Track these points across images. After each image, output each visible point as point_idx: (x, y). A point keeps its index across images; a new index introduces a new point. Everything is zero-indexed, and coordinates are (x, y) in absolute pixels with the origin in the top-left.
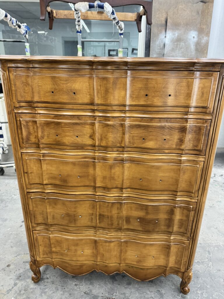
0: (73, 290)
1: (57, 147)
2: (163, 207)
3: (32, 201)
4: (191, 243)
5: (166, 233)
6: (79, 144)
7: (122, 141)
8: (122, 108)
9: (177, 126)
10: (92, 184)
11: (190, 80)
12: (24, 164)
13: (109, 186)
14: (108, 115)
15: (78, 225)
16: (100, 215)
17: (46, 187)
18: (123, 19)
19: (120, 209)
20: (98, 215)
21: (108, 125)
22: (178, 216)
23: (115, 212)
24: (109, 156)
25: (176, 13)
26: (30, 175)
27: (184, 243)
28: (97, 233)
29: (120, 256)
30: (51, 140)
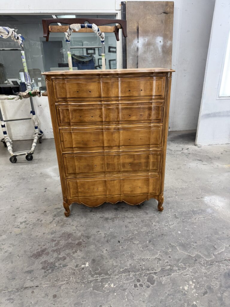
0: (92, 217)
1: (80, 124)
2: (143, 155)
3: (66, 159)
4: (160, 176)
5: (145, 171)
6: (94, 121)
7: (118, 118)
8: (117, 99)
9: (147, 107)
10: (102, 145)
11: (151, 81)
12: (61, 135)
13: (112, 145)
14: (109, 103)
15: (95, 171)
16: (107, 164)
17: (74, 149)
18: (105, 31)
19: (119, 159)
20: (106, 164)
21: (109, 109)
22: (151, 160)
23: (116, 161)
24: (110, 127)
25: (145, 22)
26: (65, 142)
27: (157, 176)
28: (106, 176)
29: (120, 189)
30: (77, 120)
